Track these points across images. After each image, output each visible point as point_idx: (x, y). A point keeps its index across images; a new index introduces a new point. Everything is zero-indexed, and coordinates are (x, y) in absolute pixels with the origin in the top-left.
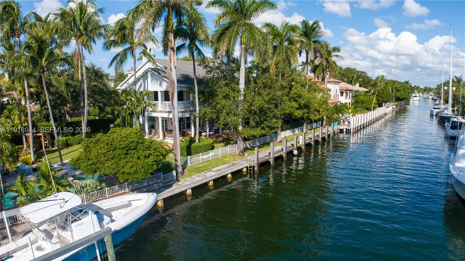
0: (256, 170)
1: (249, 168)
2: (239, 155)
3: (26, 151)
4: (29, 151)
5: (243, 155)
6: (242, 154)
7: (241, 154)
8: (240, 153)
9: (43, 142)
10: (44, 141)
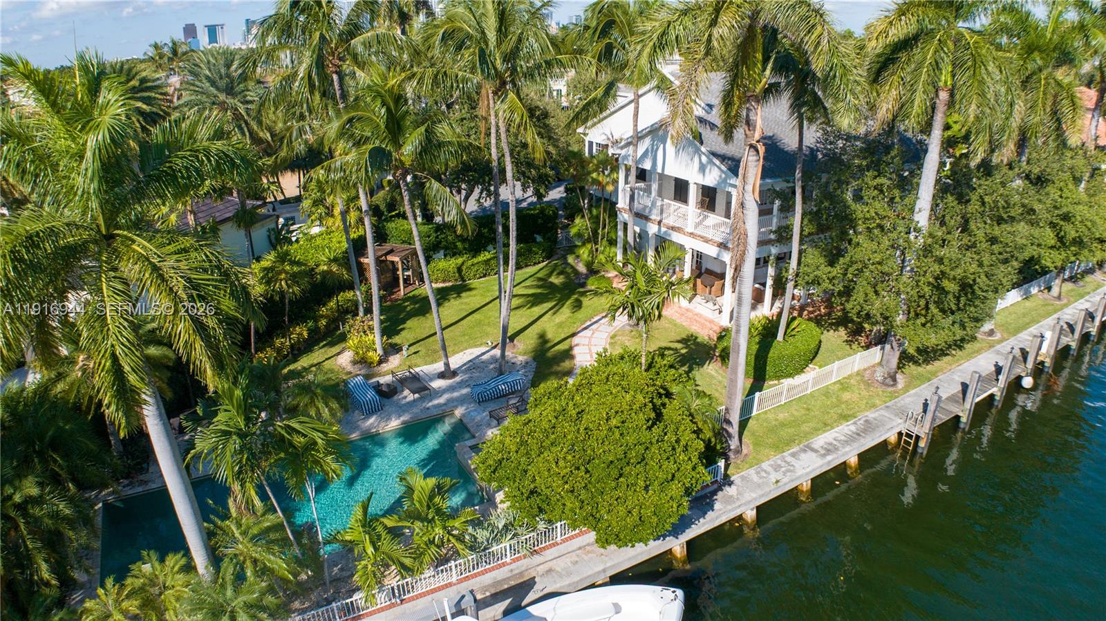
0: (923, 448)
1: (904, 437)
2: (883, 383)
3: (363, 322)
4: (371, 323)
5: (892, 386)
6: (892, 383)
7: (889, 381)
8: (885, 378)
9: (400, 272)
10: (403, 269)
